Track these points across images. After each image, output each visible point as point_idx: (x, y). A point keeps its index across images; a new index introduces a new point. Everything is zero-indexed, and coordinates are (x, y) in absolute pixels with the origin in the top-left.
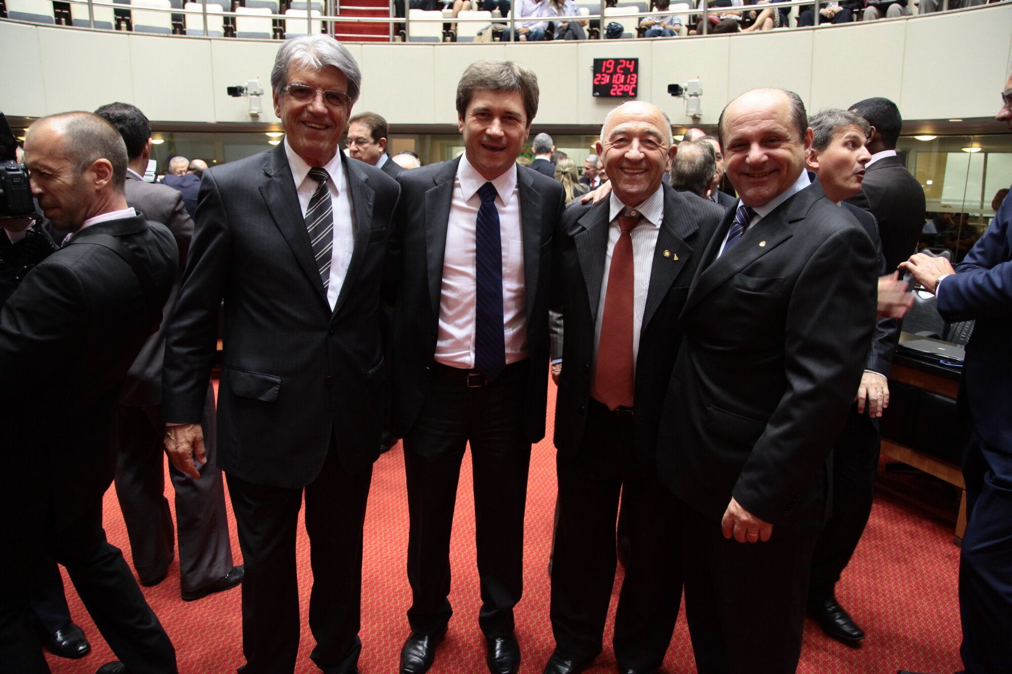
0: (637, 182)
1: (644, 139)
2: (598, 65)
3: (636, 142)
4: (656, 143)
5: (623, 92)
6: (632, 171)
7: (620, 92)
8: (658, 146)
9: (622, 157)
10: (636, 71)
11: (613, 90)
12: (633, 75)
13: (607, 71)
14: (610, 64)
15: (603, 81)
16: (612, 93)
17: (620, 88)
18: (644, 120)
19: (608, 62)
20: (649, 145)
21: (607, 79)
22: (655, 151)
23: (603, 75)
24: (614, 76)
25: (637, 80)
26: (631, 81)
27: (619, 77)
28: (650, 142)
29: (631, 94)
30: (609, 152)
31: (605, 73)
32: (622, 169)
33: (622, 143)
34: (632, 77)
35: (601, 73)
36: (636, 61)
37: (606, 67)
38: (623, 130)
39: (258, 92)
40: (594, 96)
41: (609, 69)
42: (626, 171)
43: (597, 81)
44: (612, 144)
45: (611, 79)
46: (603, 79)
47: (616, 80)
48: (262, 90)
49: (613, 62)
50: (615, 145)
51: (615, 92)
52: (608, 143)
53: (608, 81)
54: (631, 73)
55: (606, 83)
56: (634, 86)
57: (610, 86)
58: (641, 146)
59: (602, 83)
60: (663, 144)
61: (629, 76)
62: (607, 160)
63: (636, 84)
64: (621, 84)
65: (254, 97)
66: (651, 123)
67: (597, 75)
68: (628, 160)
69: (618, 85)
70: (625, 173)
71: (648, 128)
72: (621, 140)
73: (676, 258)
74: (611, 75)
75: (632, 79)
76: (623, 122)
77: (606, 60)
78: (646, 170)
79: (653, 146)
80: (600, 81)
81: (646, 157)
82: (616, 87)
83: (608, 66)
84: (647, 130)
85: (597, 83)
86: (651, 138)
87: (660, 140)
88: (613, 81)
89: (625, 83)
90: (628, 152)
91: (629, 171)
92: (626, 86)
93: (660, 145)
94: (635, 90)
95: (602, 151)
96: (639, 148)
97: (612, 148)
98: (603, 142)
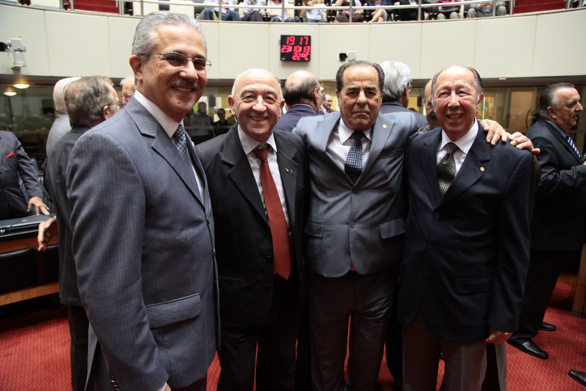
0: (261, 126)
1: (265, 96)
2: (284, 39)
3: (260, 98)
4: (274, 99)
5: (301, 58)
6: (257, 119)
7: (299, 58)
8: (275, 102)
9: (251, 109)
10: (309, 44)
11: (294, 56)
12: (308, 47)
13: (290, 44)
14: (292, 39)
15: (287, 50)
16: (294, 59)
17: (299, 55)
18: (265, 83)
19: (291, 38)
20: (269, 100)
21: (290, 49)
22: (273, 105)
23: (288, 46)
24: (295, 47)
25: (310, 50)
26: (306, 51)
27: (298, 48)
28: (270, 98)
29: (306, 59)
30: (240, 105)
31: (289, 45)
32: (250, 117)
33: (250, 99)
34: (307, 48)
35: (286, 45)
36: (309, 37)
37: (289, 41)
38: (250, 89)
39: (22, 49)
40: (281, 60)
41: (292, 42)
43: (284, 50)
44: (243, 99)
45: (293, 49)
46: (287, 49)
47: (296, 50)
48: (25, 48)
49: (294, 38)
50: (245, 100)
51: (296, 58)
52: (240, 98)
53: (290, 50)
54: (306, 46)
55: (290, 52)
56: (308, 54)
57: (292, 53)
58: (264, 101)
59: (287, 52)
60: (279, 100)
61: (305, 48)
62: (239, 111)
63: (310, 53)
64: (300, 52)
65: (18, 52)
66: (270, 85)
67: (284, 46)
68: (255, 111)
69: (298, 53)
70: (253, 120)
71: (268, 89)
72: (249, 97)
74: (293, 46)
75: (307, 49)
76: (250, 84)
77: (290, 36)
78: (267, 118)
79: (272, 102)
80: (286, 50)
81: (268, 110)
82: (297, 54)
83: (291, 40)
84: (267, 91)
85: (283, 52)
86: (270, 96)
87: (276, 97)
88: (294, 50)
89: (302, 52)
90: (255, 105)
91: (255, 119)
92: (303, 54)
93: (276, 100)
94: (309, 57)
95: (233, 103)
96: (263, 103)
97: (243, 102)
98: (235, 98)
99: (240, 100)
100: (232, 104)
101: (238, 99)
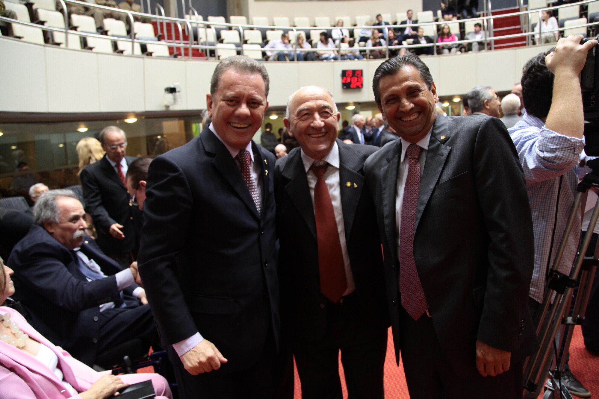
1: (322, 111)
2: (344, 73)
3: (317, 115)
4: (330, 113)
6: (317, 136)
7: (355, 86)
8: (331, 115)
9: (309, 127)
10: (362, 75)
12: (361, 78)
16: (352, 86)
20: (325, 115)
22: (330, 119)
23: (347, 78)
27: (354, 79)
28: (326, 113)
29: (360, 86)
30: (298, 125)
32: (309, 135)
33: (306, 117)
36: (362, 71)
37: (348, 74)
38: (306, 108)
40: (343, 88)
42: (313, 136)
44: (299, 118)
45: (351, 80)
49: (351, 72)
50: (301, 118)
52: (296, 118)
57: (350, 83)
58: (321, 117)
59: (347, 82)
60: (334, 113)
63: (362, 82)
66: (324, 100)
67: (344, 78)
68: (313, 128)
71: (323, 104)
72: (306, 114)
73: (356, 186)
76: (305, 103)
77: (348, 71)
78: (326, 133)
79: (328, 115)
81: (325, 124)
82: (354, 83)
84: (322, 106)
85: (344, 82)
86: (327, 110)
87: (332, 111)
90: (312, 122)
91: (315, 136)
92: (358, 83)
93: (332, 114)
94: (362, 85)
95: (290, 125)
96: (320, 119)
97: (299, 121)
98: (290, 119)
99: (296, 119)
100: (288, 126)
101: (295, 119)
